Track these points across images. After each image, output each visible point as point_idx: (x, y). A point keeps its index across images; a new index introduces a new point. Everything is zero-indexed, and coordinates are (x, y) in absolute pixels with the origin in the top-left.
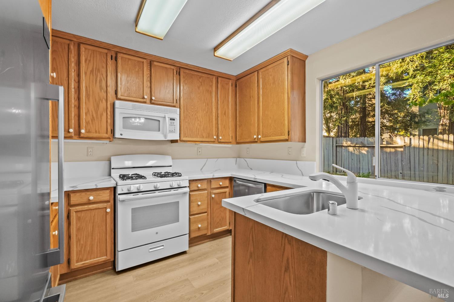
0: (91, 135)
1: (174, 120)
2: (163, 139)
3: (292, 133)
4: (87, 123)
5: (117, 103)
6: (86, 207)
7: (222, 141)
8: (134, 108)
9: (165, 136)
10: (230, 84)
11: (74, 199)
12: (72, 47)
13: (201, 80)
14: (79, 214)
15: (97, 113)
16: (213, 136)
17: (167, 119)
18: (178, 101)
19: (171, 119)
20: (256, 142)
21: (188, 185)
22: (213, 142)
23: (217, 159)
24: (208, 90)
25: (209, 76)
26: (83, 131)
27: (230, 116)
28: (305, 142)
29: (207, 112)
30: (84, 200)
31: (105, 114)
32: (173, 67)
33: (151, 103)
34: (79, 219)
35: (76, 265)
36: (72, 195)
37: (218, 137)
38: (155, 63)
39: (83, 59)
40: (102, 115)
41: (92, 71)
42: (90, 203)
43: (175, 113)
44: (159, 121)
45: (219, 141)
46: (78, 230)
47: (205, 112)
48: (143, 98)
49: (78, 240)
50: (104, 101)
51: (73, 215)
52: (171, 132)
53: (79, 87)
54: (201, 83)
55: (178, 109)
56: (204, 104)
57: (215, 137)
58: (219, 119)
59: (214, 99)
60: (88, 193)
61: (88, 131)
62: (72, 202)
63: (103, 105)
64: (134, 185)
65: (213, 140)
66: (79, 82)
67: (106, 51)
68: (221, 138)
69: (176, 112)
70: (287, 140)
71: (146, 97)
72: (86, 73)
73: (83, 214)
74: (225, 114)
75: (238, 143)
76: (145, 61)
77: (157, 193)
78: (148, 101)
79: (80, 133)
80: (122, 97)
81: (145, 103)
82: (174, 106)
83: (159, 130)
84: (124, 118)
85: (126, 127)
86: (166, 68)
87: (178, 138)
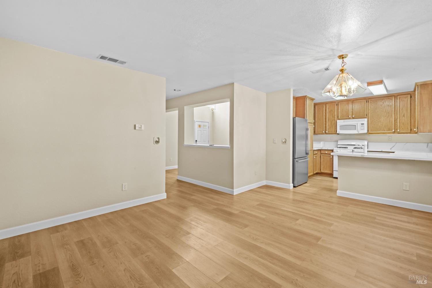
0: (329, 133)
1: (363, 124)
2: (357, 133)
3: (421, 128)
4: (328, 129)
5: (338, 121)
6: (325, 155)
7: (400, 132)
8: (344, 122)
9: (358, 131)
11: (322, 152)
12: (324, 106)
13: (383, 101)
14: (323, 156)
15: (331, 125)
16: (392, 130)
18: (367, 115)
19: (362, 124)
23: (405, 143)
24: (389, 105)
26: (327, 132)
27: (409, 116)
29: (388, 117)
30: (324, 153)
31: (334, 126)
32: (364, 100)
33: (353, 118)
34: (323, 158)
35: (322, 171)
36: (321, 151)
38: (355, 101)
39: (327, 108)
40: (333, 126)
41: (330, 112)
42: (326, 154)
44: (355, 125)
45: (398, 132)
46: (323, 161)
47: (386, 117)
48: (349, 117)
49: (323, 164)
50: (334, 121)
51: (322, 157)
52: (362, 129)
53: (326, 118)
56: (386, 113)
58: (398, 119)
60: (326, 151)
61: (328, 132)
62: (321, 153)
63: (333, 122)
65: (392, 132)
66: (326, 116)
67: (334, 103)
68: (398, 130)
69: (365, 121)
71: (350, 116)
72: (328, 113)
73: (324, 157)
74: (404, 116)
76: (350, 102)
78: (352, 118)
79: (326, 132)
80: (340, 118)
81: (350, 119)
82: (365, 118)
83: (356, 129)
84: (340, 126)
85: (341, 129)
86: (360, 101)
87: (366, 132)
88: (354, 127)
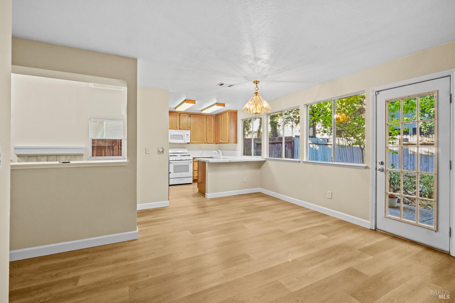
1: (188, 135)
2: (184, 142)
3: (230, 140)
7: (209, 142)
8: (174, 132)
9: (185, 142)
10: (213, 118)
17: (185, 135)
18: (190, 127)
20: (221, 143)
21: (192, 159)
22: (205, 143)
24: (203, 122)
25: (203, 116)
27: (213, 131)
28: (237, 143)
29: (202, 131)
32: (188, 115)
37: (207, 141)
38: (181, 114)
43: (189, 132)
48: (177, 128)
52: (187, 140)
54: (199, 119)
55: (190, 131)
56: (201, 128)
57: (205, 141)
58: (208, 133)
59: (205, 125)
64: (174, 158)
68: (208, 141)
70: (228, 143)
71: (178, 127)
74: (210, 131)
75: (217, 143)
76: (177, 114)
77: (181, 161)
78: (179, 129)
81: (177, 129)
82: (188, 130)
83: (182, 139)
84: (171, 135)
85: (171, 139)
86: (185, 115)
87: (190, 142)
88: (181, 137)
